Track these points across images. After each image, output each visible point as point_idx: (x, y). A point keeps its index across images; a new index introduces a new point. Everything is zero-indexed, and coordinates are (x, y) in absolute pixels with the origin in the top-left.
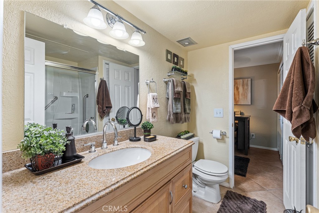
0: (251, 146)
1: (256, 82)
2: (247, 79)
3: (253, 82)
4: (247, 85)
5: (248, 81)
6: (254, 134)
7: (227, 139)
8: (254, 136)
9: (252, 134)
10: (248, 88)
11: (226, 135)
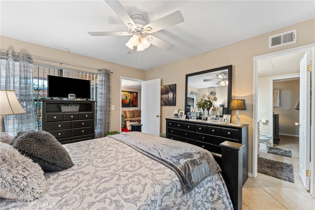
0: (279, 134)
1: (283, 93)
2: (276, 90)
3: (281, 92)
4: (277, 94)
5: (277, 91)
6: (282, 126)
7: (269, 124)
8: (282, 127)
9: (280, 126)
10: (277, 96)
11: (268, 121)
